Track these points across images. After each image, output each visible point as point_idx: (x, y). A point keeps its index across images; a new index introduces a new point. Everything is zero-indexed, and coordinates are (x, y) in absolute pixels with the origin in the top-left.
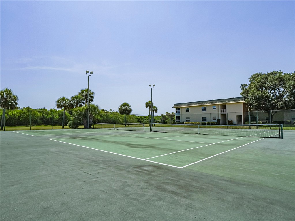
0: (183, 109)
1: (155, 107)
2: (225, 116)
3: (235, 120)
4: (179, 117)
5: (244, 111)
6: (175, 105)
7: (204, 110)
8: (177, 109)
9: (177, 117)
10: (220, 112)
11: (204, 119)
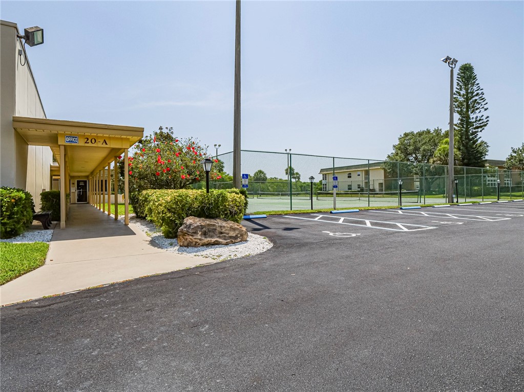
0: (329, 175)
1: (297, 174)
2: (367, 183)
3: (377, 187)
4: (326, 185)
5: (385, 177)
6: (322, 170)
7: (349, 177)
8: (323, 175)
9: (324, 185)
10: (364, 179)
11: (350, 188)
